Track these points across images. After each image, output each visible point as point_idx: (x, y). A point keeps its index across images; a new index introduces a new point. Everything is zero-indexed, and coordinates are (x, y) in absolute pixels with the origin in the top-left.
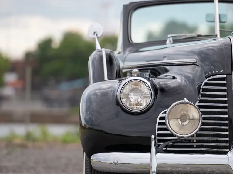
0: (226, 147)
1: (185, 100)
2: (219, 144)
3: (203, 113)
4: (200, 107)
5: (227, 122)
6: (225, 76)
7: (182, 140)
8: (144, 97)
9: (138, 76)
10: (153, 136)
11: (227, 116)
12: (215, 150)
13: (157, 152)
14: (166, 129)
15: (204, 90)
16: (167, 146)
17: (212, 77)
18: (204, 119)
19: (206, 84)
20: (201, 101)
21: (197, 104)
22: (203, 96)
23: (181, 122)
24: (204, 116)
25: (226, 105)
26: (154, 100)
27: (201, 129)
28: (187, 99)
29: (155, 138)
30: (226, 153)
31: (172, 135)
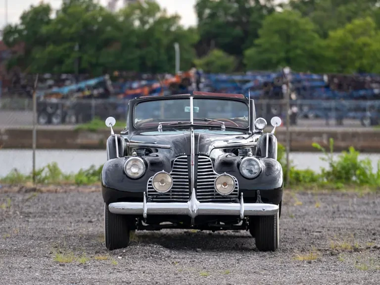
0: (188, 198)
1: (163, 171)
2: (184, 197)
3: (174, 178)
4: (172, 174)
5: (188, 183)
6: (186, 156)
7: (161, 194)
8: (140, 169)
9: (136, 156)
10: (144, 193)
11: (188, 180)
12: (182, 200)
13: (147, 202)
14: (152, 188)
15: (175, 164)
16: (153, 198)
17: (179, 157)
18: (174, 181)
19: (176, 161)
20: (173, 171)
21: (171, 173)
22: (174, 168)
23: (161, 184)
24: (174, 180)
25: (187, 173)
26: (146, 170)
27: (173, 188)
28: (165, 171)
29: (146, 193)
30: (186, 202)
31: (155, 191)
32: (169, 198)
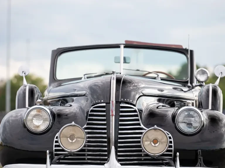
0: (106, 160)
1: (73, 123)
2: (101, 158)
3: (89, 133)
4: (86, 128)
5: (106, 140)
6: (104, 104)
7: (71, 154)
8: (45, 120)
9: (41, 105)
10: (48, 151)
11: (106, 136)
12: (99, 162)
13: (51, 163)
14: (59, 146)
15: (91, 115)
16: (59, 159)
17: (96, 106)
18: (89, 138)
19: (92, 111)
20: (88, 124)
21: (85, 126)
22: (90, 120)
23: (71, 141)
24: (88, 135)
25: (105, 127)
26: (53, 123)
27: (85, 146)
28: (75, 122)
29: (51, 153)
30: (103, 164)
31: (63, 150)
32: (84, 159)
